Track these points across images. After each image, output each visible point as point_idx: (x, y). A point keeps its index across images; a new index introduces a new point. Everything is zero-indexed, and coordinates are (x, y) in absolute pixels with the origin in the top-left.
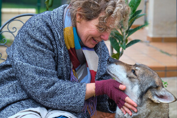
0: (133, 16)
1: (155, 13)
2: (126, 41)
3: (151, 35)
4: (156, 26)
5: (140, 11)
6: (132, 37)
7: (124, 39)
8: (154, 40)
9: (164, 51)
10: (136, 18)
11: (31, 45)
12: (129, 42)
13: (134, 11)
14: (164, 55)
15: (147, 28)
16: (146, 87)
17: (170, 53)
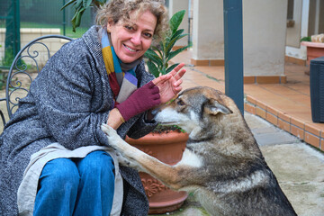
0: (174, 37)
1: (199, 32)
2: (167, 65)
3: (196, 58)
4: (201, 47)
5: (181, 31)
6: (174, 60)
7: (164, 63)
8: (200, 63)
9: (211, 75)
10: (177, 39)
11: (66, 87)
12: (169, 66)
13: (174, 31)
14: (212, 80)
15: (191, 49)
16: (199, 107)
17: (218, 78)
